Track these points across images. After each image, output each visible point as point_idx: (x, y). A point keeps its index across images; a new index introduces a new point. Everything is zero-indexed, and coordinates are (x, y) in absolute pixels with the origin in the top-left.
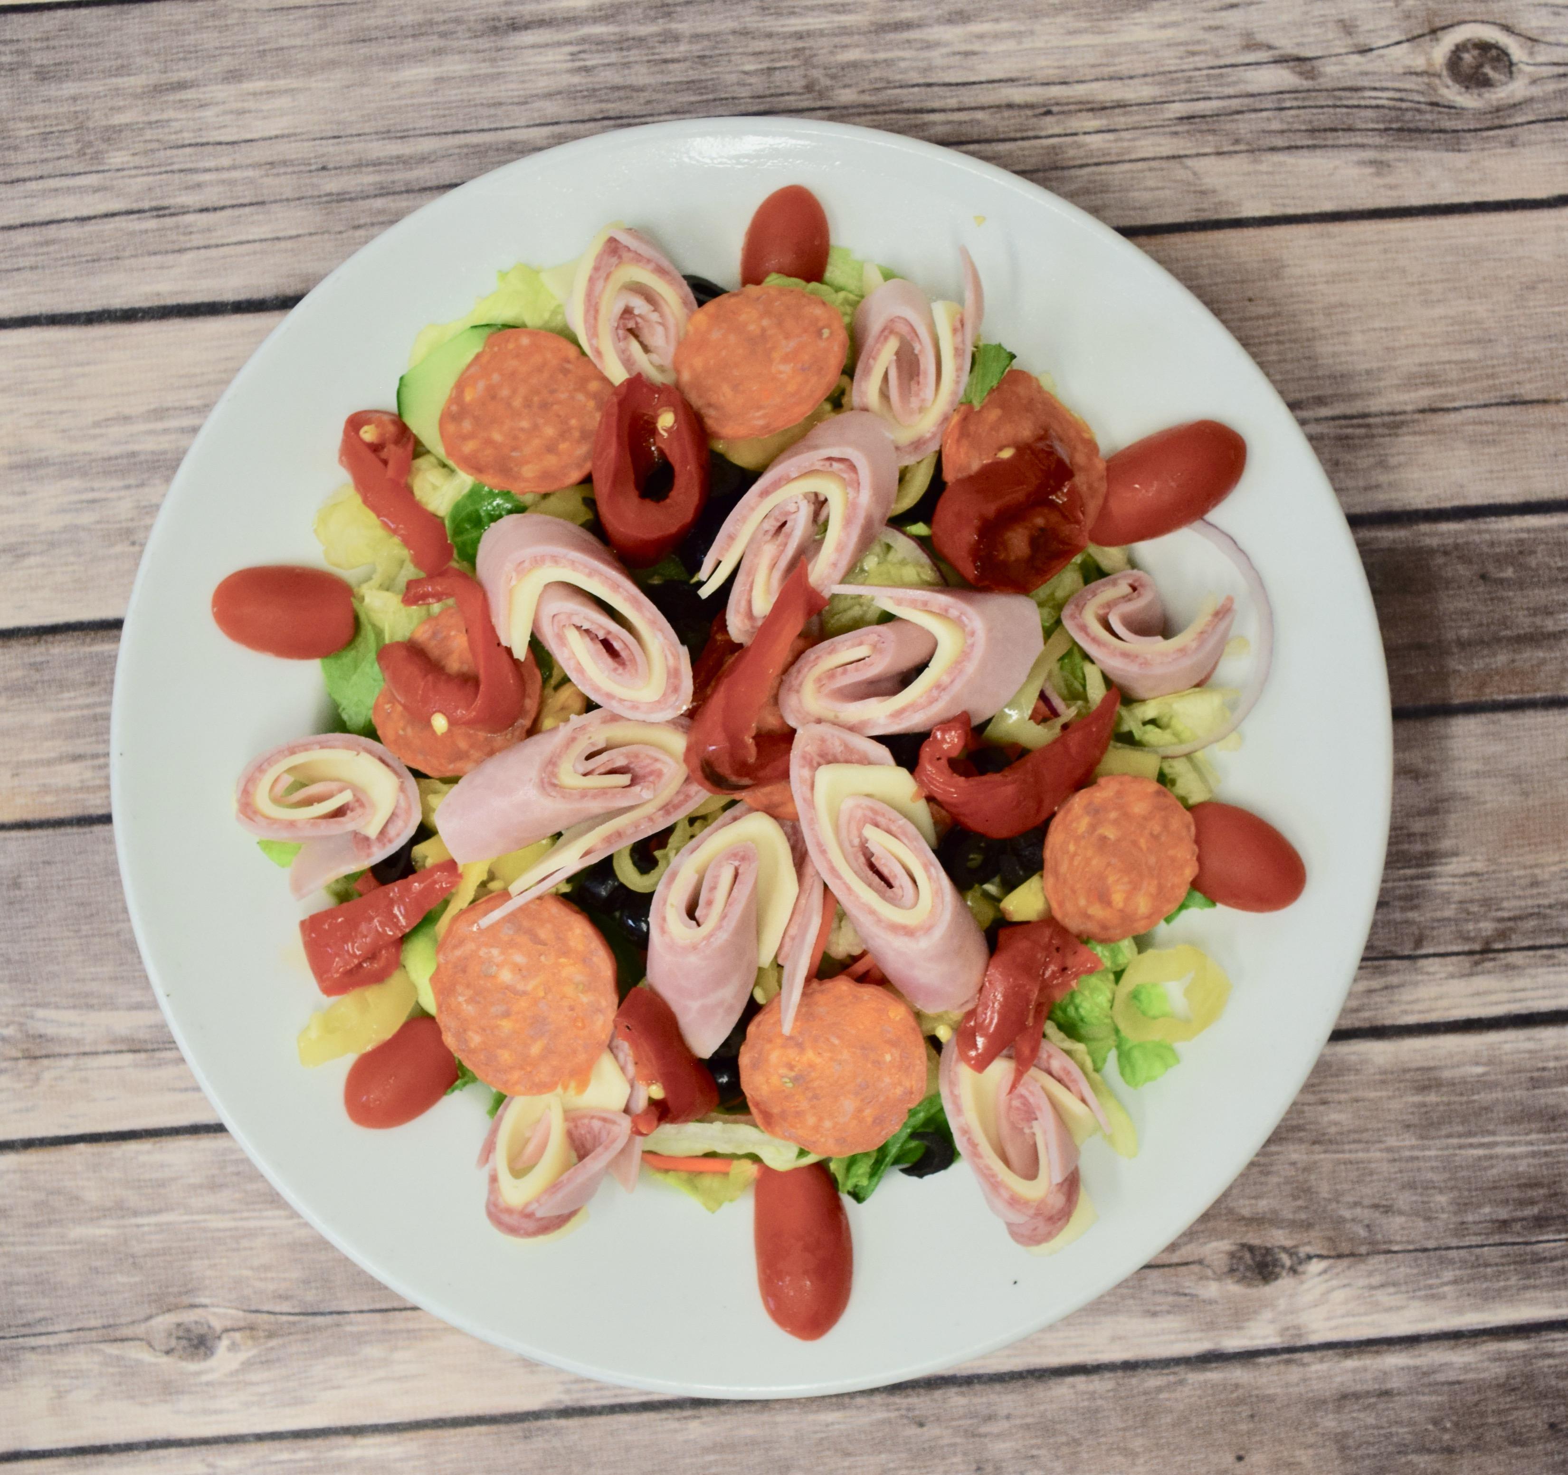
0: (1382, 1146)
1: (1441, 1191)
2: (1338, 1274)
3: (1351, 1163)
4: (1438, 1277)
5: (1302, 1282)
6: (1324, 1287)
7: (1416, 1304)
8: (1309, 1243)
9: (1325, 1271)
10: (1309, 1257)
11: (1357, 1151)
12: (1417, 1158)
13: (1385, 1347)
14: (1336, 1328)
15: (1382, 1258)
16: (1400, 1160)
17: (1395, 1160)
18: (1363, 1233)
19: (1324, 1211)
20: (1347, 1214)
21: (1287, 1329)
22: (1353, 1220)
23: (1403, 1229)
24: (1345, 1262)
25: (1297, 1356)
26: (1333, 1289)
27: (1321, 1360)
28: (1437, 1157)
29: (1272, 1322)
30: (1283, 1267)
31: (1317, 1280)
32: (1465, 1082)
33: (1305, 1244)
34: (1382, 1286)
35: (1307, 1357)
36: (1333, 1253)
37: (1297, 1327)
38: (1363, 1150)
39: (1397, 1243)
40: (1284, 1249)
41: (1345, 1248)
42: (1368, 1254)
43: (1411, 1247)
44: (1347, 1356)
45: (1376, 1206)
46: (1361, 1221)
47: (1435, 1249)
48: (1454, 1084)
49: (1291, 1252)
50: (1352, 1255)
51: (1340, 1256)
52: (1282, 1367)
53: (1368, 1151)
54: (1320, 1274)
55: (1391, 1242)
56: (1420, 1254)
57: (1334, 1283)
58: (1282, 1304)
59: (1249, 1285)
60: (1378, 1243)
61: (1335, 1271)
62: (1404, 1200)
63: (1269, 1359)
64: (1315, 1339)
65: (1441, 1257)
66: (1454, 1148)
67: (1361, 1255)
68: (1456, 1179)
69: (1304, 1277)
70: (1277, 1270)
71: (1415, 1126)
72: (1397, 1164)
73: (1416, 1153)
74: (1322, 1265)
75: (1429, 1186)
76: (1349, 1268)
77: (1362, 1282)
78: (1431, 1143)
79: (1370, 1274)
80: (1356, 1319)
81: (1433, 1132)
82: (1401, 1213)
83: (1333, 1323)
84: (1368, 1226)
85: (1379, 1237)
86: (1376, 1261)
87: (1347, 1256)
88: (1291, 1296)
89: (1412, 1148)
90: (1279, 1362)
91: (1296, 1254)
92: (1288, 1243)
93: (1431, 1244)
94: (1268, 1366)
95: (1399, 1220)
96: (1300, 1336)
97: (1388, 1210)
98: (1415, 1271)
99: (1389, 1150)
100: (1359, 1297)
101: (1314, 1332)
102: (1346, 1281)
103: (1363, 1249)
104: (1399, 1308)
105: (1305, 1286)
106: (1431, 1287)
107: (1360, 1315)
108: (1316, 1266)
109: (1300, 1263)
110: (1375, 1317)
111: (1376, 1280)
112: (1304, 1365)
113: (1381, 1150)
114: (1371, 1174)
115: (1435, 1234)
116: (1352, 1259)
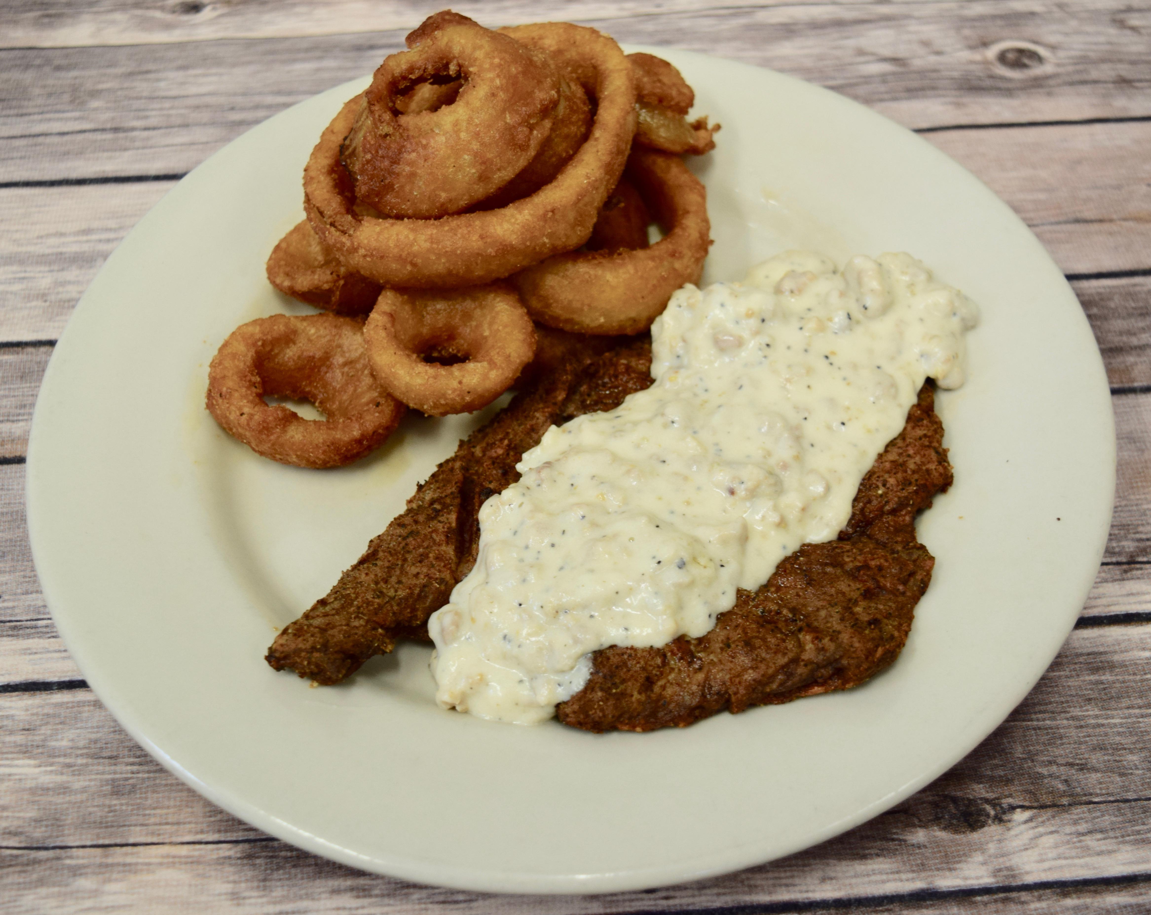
0: (1068, 715)
1: (1131, 751)
2: (1043, 822)
3: (1040, 729)
4: (1144, 824)
5: (1009, 829)
6: (1031, 833)
7: (1128, 847)
8: (1010, 796)
9: (1030, 820)
10: (1012, 808)
11: (1044, 720)
12: (1103, 725)
13: (1104, 888)
14: (1050, 869)
15: (1085, 808)
16: (1087, 726)
17: (1081, 727)
18: (1062, 787)
19: (1021, 768)
20: (1044, 771)
21: (1000, 870)
22: (1050, 776)
23: (1101, 783)
24: (1050, 812)
25: (1014, 895)
26: (1041, 835)
27: (1039, 899)
28: (1121, 724)
29: (984, 863)
30: (988, 815)
31: (1023, 827)
32: (1136, 664)
33: (1007, 797)
34: (1090, 832)
35: (1024, 896)
36: (1035, 804)
37: (1009, 869)
38: (1050, 719)
39: (1097, 795)
40: (987, 801)
41: (1046, 799)
42: (1070, 805)
43: (1111, 799)
44: (1066, 895)
45: (1071, 765)
46: (1058, 777)
47: (1135, 800)
48: (1126, 666)
49: (994, 803)
50: (1054, 805)
51: (1043, 807)
52: (1000, 906)
53: (1055, 719)
54: (1026, 822)
55: (1091, 794)
56: (1122, 805)
57: (1041, 830)
58: (992, 847)
59: (956, 831)
60: (1078, 795)
61: (1040, 819)
62: (1096, 759)
63: (986, 898)
64: (1029, 879)
65: (1143, 807)
66: (1137, 717)
67: (1064, 806)
68: (1144, 742)
69: (1009, 825)
70: (982, 818)
71: (1095, 699)
72: (1084, 730)
73: (1100, 721)
74: (1027, 814)
75: (1118, 748)
76: (1054, 817)
77: (1068, 829)
78: (1115, 713)
79: (1075, 823)
80: (1069, 861)
81: (1113, 704)
82: (1096, 770)
83: (1046, 865)
84: (1066, 781)
85: (1079, 790)
86: (1078, 811)
87: (1050, 806)
88: (1000, 841)
89: (1097, 717)
90: (996, 901)
91: (1000, 805)
92: (991, 796)
93: (1131, 796)
94: (985, 904)
95: (1094, 777)
96: (1014, 876)
97: (1083, 768)
98: (1120, 819)
99: (1073, 718)
100: (1068, 842)
101: (1027, 873)
102: (1053, 829)
103: (1065, 801)
104: (1110, 852)
105: (1012, 832)
106: (1138, 832)
107: (1072, 858)
108: (1020, 816)
109: (1004, 813)
110: (1088, 860)
111: (1083, 827)
112: (1023, 903)
113: (1067, 719)
114: (1061, 738)
115: (1133, 787)
116: (1056, 809)
